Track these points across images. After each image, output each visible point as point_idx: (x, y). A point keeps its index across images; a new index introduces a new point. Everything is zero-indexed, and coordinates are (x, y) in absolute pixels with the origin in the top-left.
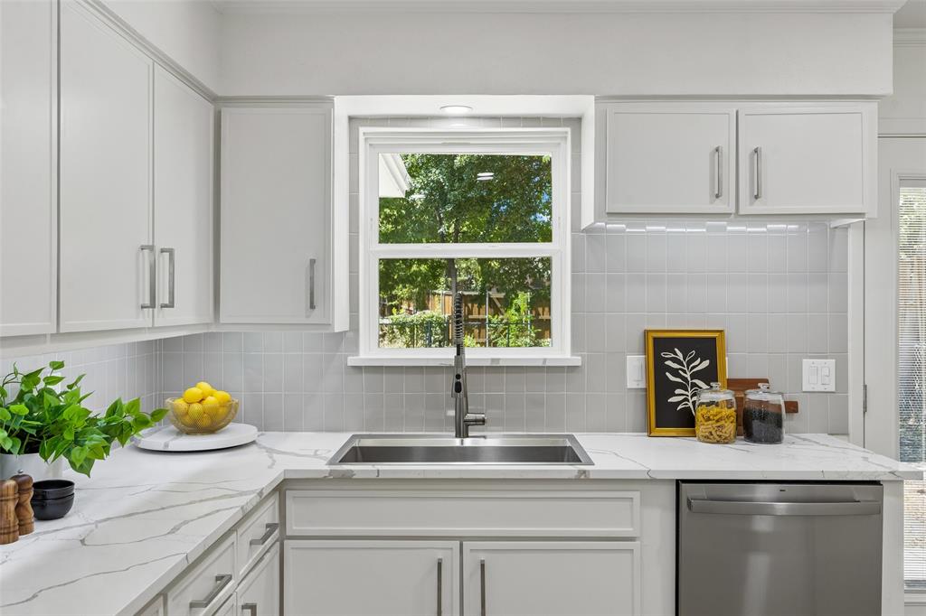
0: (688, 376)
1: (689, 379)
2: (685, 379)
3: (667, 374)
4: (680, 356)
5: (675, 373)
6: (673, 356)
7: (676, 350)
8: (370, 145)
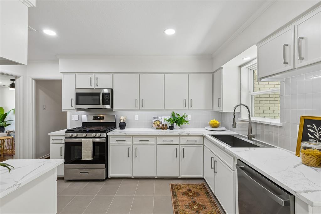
0: (318, 136)
1: (318, 138)
2: (316, 138)
3: (308, 134)
4: (315, 127)
5: (312, 134)
6: (312, 127)
7: (314, 125)
8: (250, 70)
